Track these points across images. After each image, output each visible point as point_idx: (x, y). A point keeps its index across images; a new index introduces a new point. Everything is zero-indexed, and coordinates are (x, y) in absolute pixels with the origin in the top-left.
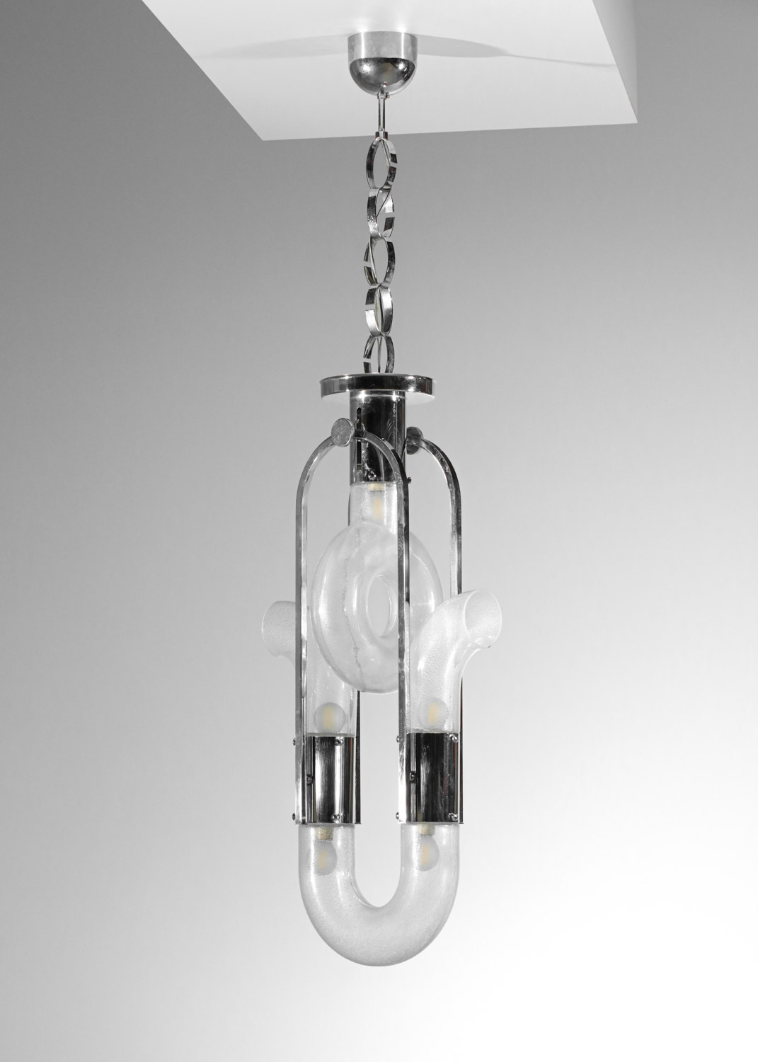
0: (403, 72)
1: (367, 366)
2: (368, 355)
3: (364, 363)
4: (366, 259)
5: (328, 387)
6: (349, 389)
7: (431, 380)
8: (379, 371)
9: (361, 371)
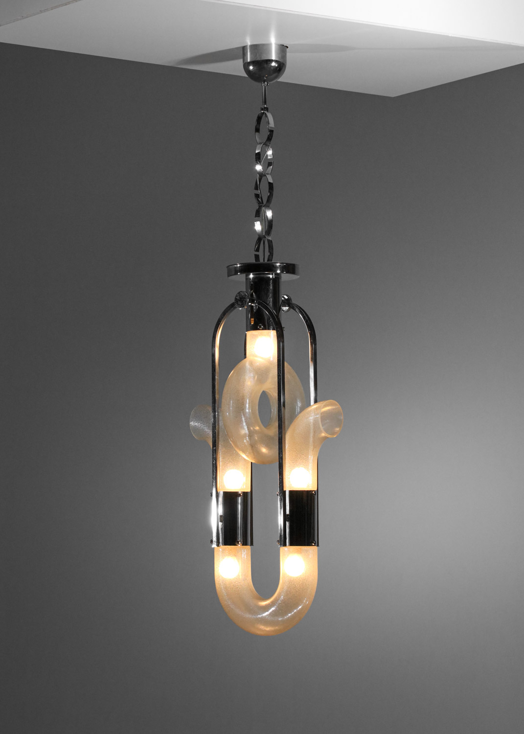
1: (257, 257)
2: (257, 250)
3: (255, 255)
4: (256, 188)
6: (245, 271)
8: (264, 261)
9: (252, 260)
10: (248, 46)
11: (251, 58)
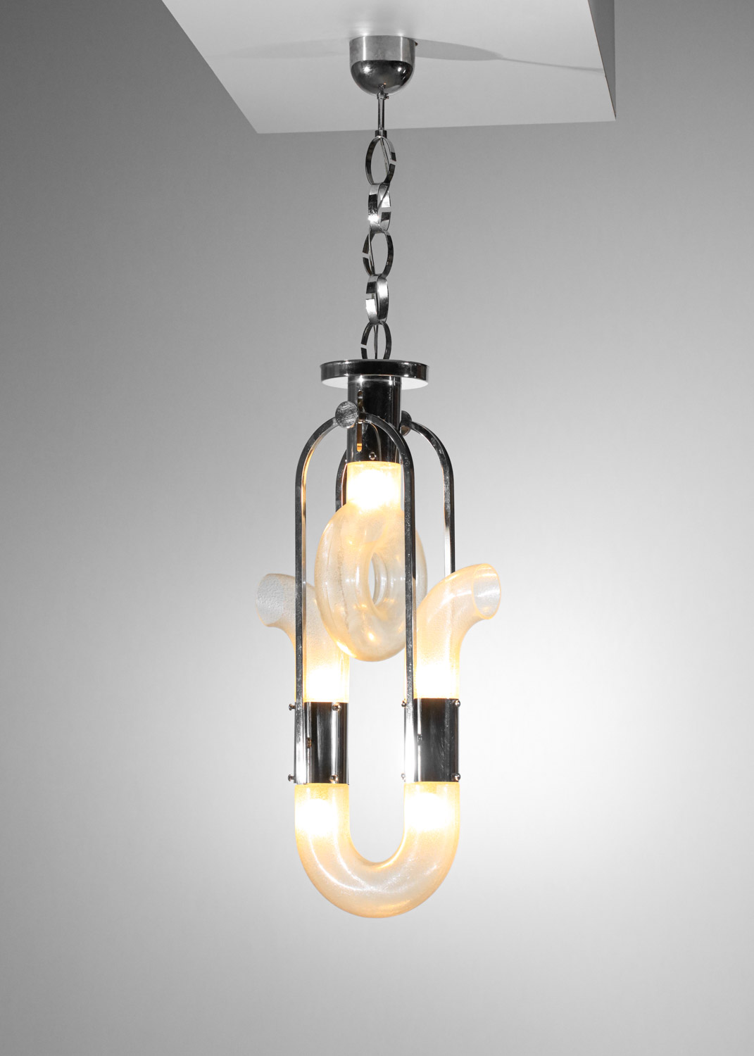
0: (402, 75)
1: (364, 352)
2: (364, 341)
3: (362, 349)
4: (366, 250)
5: (329, 371)
6: (348, 373)
7: (425, 366)
8: (377, 357)
9: (359, 357)
10: (364, 39)
11: (367, 55)
